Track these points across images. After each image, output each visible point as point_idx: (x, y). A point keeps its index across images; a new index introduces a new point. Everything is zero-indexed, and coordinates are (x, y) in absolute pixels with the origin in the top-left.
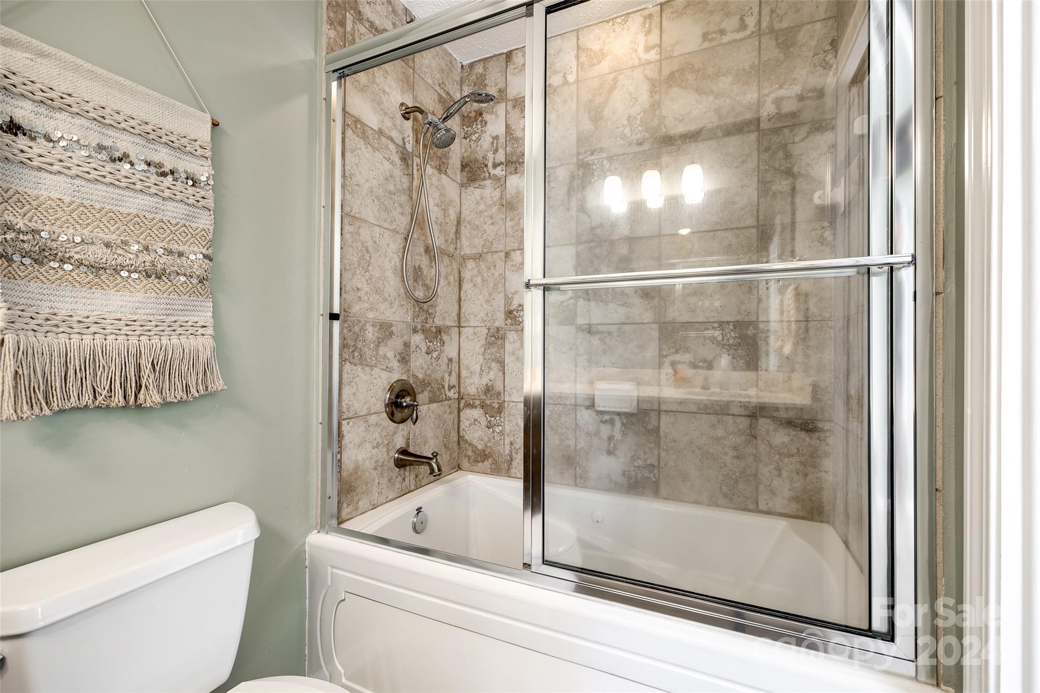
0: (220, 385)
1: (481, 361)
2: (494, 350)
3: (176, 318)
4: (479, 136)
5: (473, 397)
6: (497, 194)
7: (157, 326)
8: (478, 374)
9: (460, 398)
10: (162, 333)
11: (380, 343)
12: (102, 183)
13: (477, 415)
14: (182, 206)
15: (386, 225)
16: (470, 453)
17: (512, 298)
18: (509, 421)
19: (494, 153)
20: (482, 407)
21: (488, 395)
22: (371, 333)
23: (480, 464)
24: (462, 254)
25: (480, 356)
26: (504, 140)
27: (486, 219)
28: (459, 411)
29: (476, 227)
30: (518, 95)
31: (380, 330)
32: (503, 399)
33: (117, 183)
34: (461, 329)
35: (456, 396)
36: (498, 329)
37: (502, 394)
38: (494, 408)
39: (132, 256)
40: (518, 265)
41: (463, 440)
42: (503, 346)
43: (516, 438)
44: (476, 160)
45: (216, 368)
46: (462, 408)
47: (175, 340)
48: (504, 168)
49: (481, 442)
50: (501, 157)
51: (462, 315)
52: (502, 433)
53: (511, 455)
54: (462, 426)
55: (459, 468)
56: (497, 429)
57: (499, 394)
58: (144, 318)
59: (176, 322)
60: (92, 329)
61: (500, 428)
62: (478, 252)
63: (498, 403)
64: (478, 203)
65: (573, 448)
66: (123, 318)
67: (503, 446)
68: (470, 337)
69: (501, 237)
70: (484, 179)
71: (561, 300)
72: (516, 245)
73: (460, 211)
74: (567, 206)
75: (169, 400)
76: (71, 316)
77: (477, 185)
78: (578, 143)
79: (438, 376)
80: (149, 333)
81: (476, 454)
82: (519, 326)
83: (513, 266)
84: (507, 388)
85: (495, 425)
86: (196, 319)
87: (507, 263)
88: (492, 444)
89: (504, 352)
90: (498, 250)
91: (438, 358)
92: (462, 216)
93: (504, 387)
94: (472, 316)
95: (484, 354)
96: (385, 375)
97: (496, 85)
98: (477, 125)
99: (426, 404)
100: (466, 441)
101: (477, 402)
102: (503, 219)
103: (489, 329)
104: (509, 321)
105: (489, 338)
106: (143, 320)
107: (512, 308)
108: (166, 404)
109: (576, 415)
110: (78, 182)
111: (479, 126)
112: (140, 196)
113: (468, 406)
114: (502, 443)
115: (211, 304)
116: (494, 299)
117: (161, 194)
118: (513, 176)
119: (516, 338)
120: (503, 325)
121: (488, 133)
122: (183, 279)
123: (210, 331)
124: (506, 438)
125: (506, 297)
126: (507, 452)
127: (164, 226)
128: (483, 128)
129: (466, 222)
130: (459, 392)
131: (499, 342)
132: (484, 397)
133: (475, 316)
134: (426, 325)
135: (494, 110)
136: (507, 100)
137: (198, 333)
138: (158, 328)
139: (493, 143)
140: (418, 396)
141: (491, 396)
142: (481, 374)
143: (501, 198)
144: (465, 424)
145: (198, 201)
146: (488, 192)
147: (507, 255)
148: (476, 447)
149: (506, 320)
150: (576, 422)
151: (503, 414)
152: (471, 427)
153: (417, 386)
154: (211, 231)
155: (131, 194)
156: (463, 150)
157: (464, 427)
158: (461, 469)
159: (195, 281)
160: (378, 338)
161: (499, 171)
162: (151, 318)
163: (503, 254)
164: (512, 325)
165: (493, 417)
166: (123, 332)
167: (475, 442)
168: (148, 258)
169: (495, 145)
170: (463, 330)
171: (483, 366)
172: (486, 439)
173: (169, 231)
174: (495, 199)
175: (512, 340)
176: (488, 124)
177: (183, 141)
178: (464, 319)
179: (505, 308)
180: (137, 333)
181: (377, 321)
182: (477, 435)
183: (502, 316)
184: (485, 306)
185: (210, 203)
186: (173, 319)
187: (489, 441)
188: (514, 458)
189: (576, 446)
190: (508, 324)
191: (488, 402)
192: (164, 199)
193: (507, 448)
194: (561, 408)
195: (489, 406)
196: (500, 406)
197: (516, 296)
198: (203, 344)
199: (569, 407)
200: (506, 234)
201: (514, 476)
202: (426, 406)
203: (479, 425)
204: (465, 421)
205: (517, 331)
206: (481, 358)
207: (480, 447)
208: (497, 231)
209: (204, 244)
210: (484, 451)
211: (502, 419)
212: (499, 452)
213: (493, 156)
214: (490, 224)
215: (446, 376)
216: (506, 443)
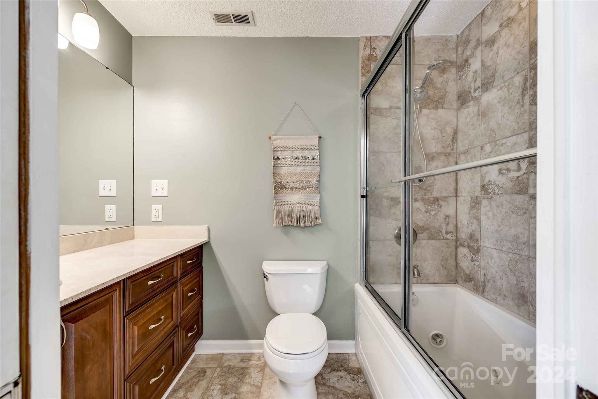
0: (320, 222)
1: (468, 218)
2: (475, 211)
3: (309, 201)
4: (467, 75)
5: (463, 240)
6: (476, 109)
7: (304, 203)
8: (466, 226)
9: (456, 240)
10: (305, 205)
11: (391, 207)
12: (293, 166)
13: (466, 252)
14: (311, 167)
15: (394, 150)
16: (462, 275)
17: (485, 177)
18: (483, 259)
19: (474, 83)
20: (469, 247)
21: (471, 240)
22: (385, 203)
23: (468, 283)
24: (458, 151)
25: (467, 215)
26: (480, 72)
27: (470, 127)
28: (456, 248)
29: (466, 133)
30: (488, 37)
31: (391, 201)
32: (479, 244)
33: (295, 165)
34: (458, 197)
35: (454, 238)
36: (477, 198)
37: (479, 241)
38: (474, 249)
39: (298, 184)
40: (488, 154)
41: (459, 266)
42: (479, 209)
43: (487, 272)
44: (465, 91)
45: (319, 216)
46: (458, 246)
47: (309, 208)
48: (480, 90)
49: (468, 270)
50: (478, 83)
51: (458, 189)
52: (479, 266)
53: (484, 282)
54: (458, 258)
55: (456, 282)
56: (477, 263)
57: (477, 240)
58: (301, 201)
59: (309, 202)
60: (291, 205)
61: (478, 263)
62: (466, 149)
63: (477, 246)
64: (466, 118)
65: (527, 289)
66: (297, 202)
67: (480, 275)
68: (462, 203)
69: (479, 137)
70: (470, 101)
71: (517, 175)
72: (487, 140)
73: (457, 125)
74: (521, 104)
75: (307, 225)
76: (287, 202)
77: (466, 107)
78: (530, 51)
79: (436, 224)
80: (302, 206)
81: (465, 276)
82: (489, 195)
83: (485, 154)
84: (482, 237)
85: (475, 260)
86: (314, 201)
87: (482, 154)
88: (474, 272)
89: (480, 213)
90: (477, 145)
91: (436, 215)
92: (458, 128)
93: (480, 236)
94: (463, 190)
95: (469, 214)
96: (394, 222)
97: (475, 37)
98: (465, 68)
99: (426, 240)
100: (460, 267)
101: (466, 244)
102: (479, 124)
103: (472, 197)
104: (483, 192)
105: (472, 203)
106: (301, 202)
107: (485, 183)
108: (306, 227)
109: (529, 264)
110: (288, 167)
111: (466, 69)
112: (300, 167)
113: (461, 245)
114: (479, 273)
115: (319, 196)
116: (474, 178)
117: (305, 165)
118: (485, 94)
119: (487, 204)
120: (480, 195)
121: (471, 71)
122: (311, 189)
123: (318, 204)
124: (482, 270)
125: (482, 176)
126: (482, 280)
127: (306, 174)
128: (469, 69)
129: (460, 131)
130: (456, 236)
131: (477, 206)
132: (469, 241)
133: (465, 189)
134: (425, 197)
135: (474, 54)
136: (482, 44)
137: (315, 205)
138: (305, 204)
139: (474, 76)
140: (418, 235)
141: (473, 241)
142: (467, 227)
143: (479, 110)
144: (460, 256)
145: (315, 164)
146: (472, 108)
147: (482, 147)
148: (465, 272)
149: (481, 191)
150: (529, 270)
151: (480, 253)
152: (463, 259)
153: (418, 229)
154: (319, 172)
155: (299, 167)
156: (458, 87)
157: (459, 258)
158: (458, 283)
159: (314, 189)
160: (390, 205)
161: (477, 94)
162: (303, 201)
163: (480, 147)
164: (484, 194)
165: (474, 255)
166: (297, 205)
167: (465, 268)
168: (302, 184)
169: (475, 77)
170: (459, 198)
171: (469, 221)
172: (471, 269)
173: (307, 175)
174: (475, 113)
175: (485, 205)
176: (472, 65)
177: (311, 147)
178: (459, 191)
179: (481, 183)
180: (300, 205)
181: (389, 197)
182: (466, 265)
183: (479, 189)
184: (470, 183)
185: (318, 164)
186: (308, 201)
187: (472, 270)
188: (486, 285)
189: (529, 288)
190: (483, 194)
191: (472, 244)
192: (306, 166)
193: (482, 277)
194: (517, 257)
195: (472, 247)
196: (478, 248)
197: (487, 175)
198: (316, 208)
199: (523, 257)
200: (481, 134)
201: (486, 297)
202: (425, 241)
203: (466, 258)
204: (460, 254)
205: (487, 199)
206: (468, 215)
207: (467, 272)
208: (476, 133)
209: (316, 177)
210: (469, 275)
211: (479, 257)
212: (478, 278)
213: (474, 84)
214: (472, 130)
215: (444, 226)
216: (481, 273)
